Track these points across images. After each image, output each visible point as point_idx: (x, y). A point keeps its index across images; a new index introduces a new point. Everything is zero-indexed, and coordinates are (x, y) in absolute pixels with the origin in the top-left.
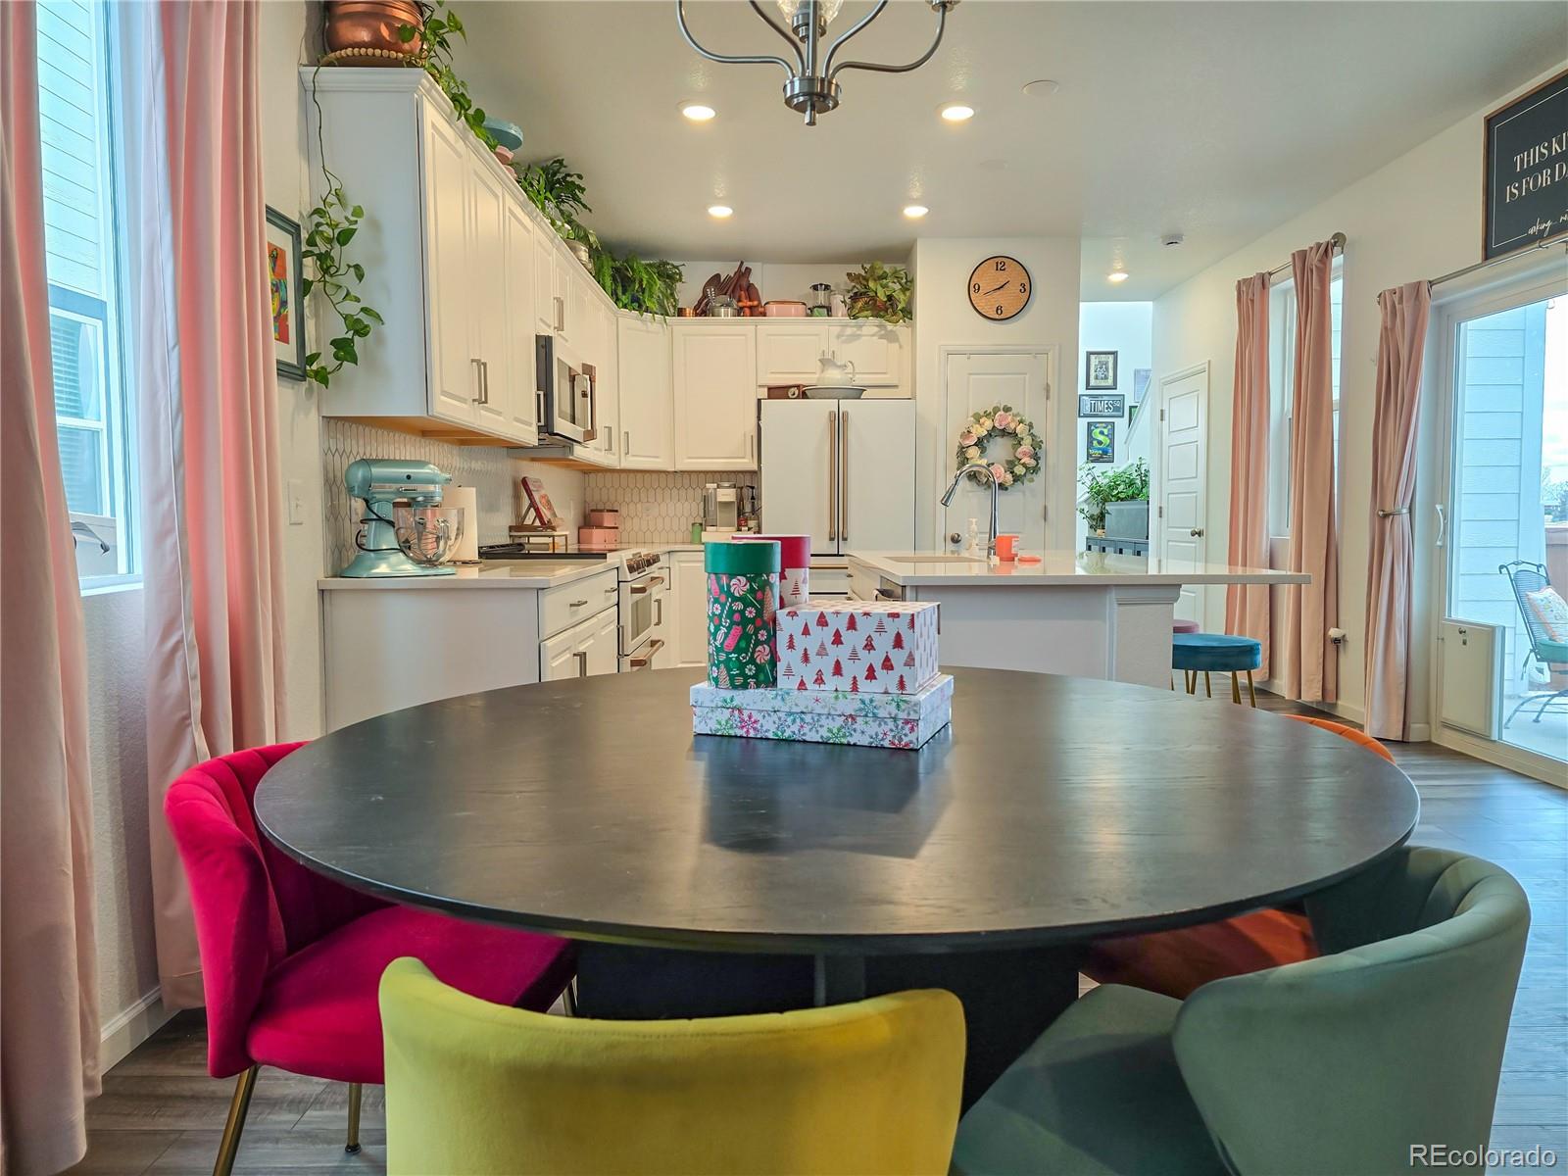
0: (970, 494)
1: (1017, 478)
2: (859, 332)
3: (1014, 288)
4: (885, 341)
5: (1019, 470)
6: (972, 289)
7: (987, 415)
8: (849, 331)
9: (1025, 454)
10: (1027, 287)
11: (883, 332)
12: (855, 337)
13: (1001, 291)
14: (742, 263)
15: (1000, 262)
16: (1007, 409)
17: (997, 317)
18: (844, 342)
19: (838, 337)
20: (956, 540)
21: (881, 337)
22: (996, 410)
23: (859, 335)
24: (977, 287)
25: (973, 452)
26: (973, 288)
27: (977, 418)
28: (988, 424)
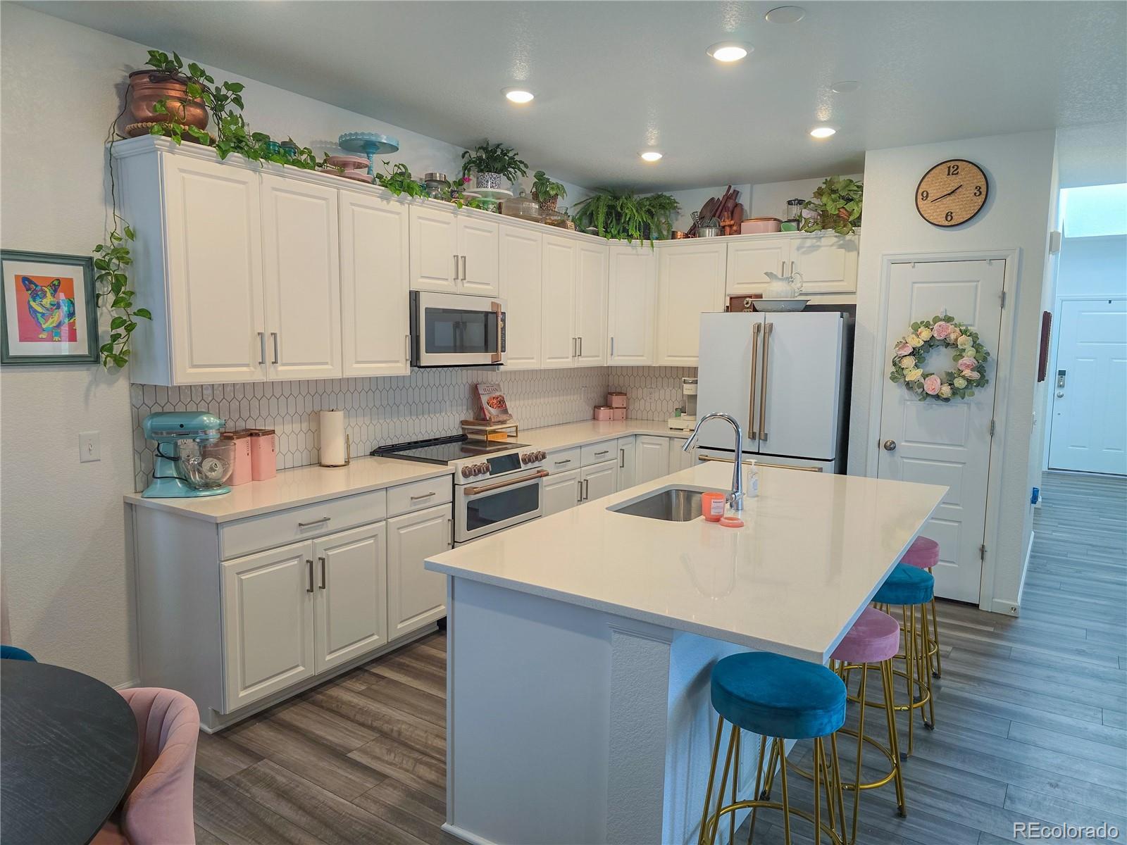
0: (908, 403)
1: (955, 391)
2: (818, 243)
3: (968, 192)
4: (843, 250)
5: (960, 383)
6: (920, 197)
7: (927, 325)
8: (809, 243)
9: (968, 366)
10: (984, 190)
11: (842, 242)
12: (814, 248)
13: (952, 197)
14: (730, 187)
15: (953, 167)
16: (949, 319)
17: (946, 223)
18: (804, 253)
19: (798, 249)
20: (890, 447)
21: (840, 247)
22: (936, 320)
23: (819, 246)
24: (925, 194)
25: (909, 362)
26: (921, 195)
27: (916, 328)
28: (926, 335)
